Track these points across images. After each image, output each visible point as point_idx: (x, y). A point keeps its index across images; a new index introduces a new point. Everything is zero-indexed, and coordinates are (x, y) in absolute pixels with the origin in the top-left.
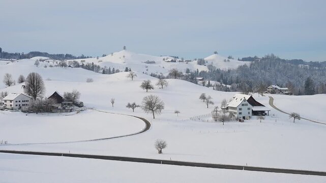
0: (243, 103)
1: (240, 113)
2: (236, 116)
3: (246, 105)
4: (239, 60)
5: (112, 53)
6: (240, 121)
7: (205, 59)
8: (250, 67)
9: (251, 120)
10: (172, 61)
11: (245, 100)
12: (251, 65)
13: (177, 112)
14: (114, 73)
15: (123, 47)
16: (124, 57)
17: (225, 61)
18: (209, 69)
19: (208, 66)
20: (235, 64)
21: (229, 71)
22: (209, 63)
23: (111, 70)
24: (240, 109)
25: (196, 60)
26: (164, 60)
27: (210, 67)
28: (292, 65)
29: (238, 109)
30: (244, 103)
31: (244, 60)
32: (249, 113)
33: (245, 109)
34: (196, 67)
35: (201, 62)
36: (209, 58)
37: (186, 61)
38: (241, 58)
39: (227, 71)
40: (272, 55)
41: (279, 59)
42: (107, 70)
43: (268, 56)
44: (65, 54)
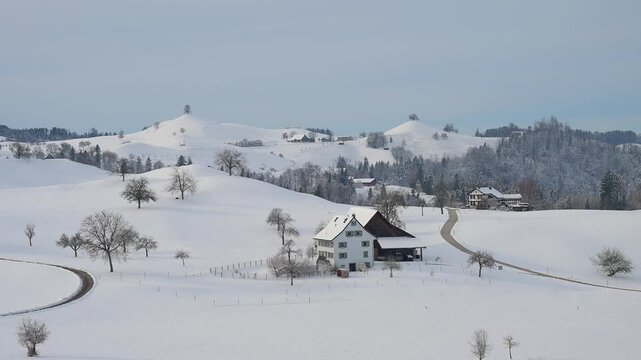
0: (348, 230)
1: (343, 256)
2: (332, 261)
3: (358, 233)
4: (477, 135)
5: (157, 124)
6: (340, 274)
7: (386, 134)
8: (498, 151)
9: (371, 272)
10: (305, 139)
11: (354, 222)
12: (501, 145)
13: (181, 255)
14: (150, 170)
15: (183, 107)
16: (182, 131)
17: (436, 136)
18: (396, 157)
19: (393, 150)
20: (461, 145)
21: (445, 161)
22: (397, 143)
23: (144, 163)
24: (342, 245)
25: (364, 135)
26: (285, 136)
27: (399, 152)
28: (602, 145)
29: (336, 244)
30: (352, 229)
31: (490, 133)
32: (366, 254)
33: (354, 243)
34: (362, 153)
35: (377, 141)
36: (396, 132)
37: (339, 139)
38: (483, 131)
39: (440, 161)
40: (553, 120)
41: (569, 131)
42: (133, 163)
43: (542, 125)
44: (50, 128)
